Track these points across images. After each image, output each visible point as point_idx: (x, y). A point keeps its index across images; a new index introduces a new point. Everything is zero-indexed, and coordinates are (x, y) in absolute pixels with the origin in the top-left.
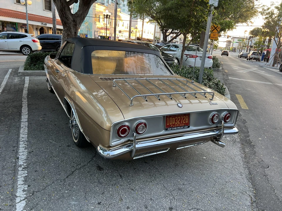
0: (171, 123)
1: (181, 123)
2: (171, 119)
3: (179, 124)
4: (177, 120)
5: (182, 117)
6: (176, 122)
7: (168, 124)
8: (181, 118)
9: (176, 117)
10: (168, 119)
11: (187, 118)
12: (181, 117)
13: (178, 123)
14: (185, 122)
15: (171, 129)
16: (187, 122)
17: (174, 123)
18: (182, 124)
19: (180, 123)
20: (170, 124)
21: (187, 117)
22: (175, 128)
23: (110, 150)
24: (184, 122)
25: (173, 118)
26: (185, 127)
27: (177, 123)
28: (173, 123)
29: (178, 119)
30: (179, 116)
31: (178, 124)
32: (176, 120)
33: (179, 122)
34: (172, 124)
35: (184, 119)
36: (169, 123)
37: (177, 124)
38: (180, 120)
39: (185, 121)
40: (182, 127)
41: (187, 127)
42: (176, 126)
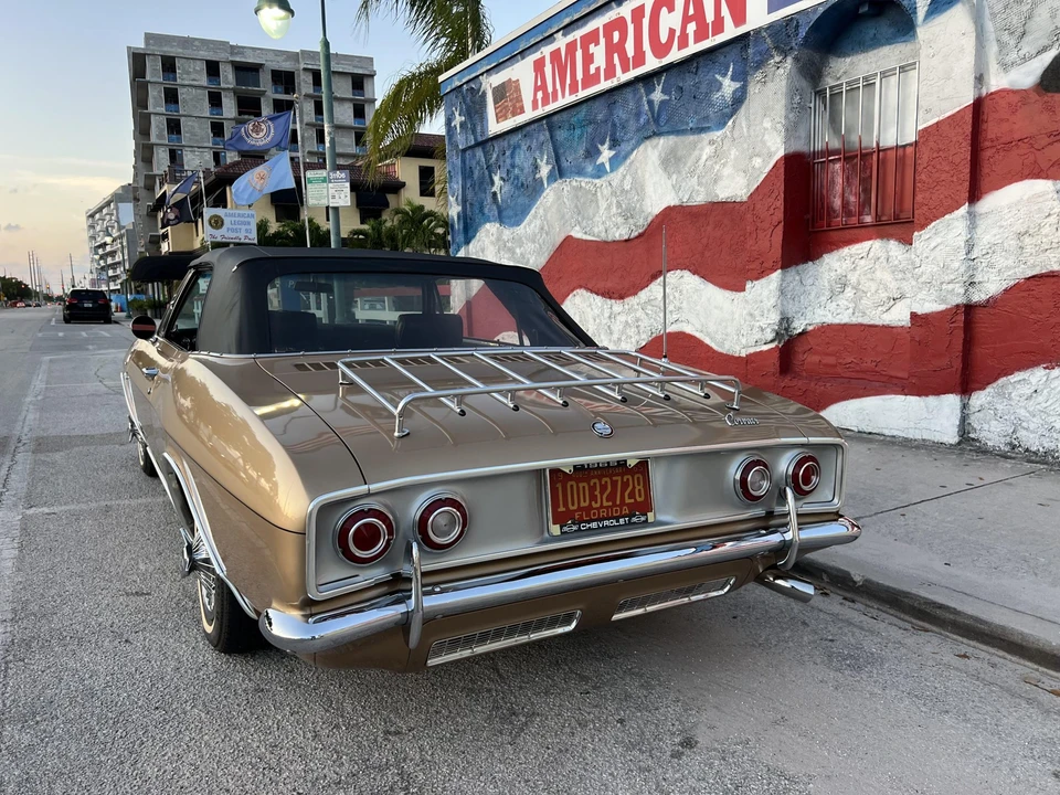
0: (573, 505)
1: (614, 505)
2: (572, 486)
3: (607, 507)
4: (597, 493)
5: (619, 478)
6: (593, 498)
7: (562, 509)
8: (614, 484)
9: (593, 477)
10: (559, 486)
11: (639, 484)
12: (614, 478)
13: (605, 504)
14: (632, 501)
15: (575, 528)
16: (642, 499)
17: (587, 504)
18: (621, 506)
19: (610, 504)
20: (571, 508)
21: (638, 478)
22: (594, 525)
23: (312, 615)
24: (628, 501)
25: (581, 485)
26: (634, 520)
27: (598, 505)
28: (583, 504)
29: (603, 488)
30: (606, 476)
31: (602, 507)
32: (592, 489)
33: (607, 501)
34: (580, 509)
35: (625, 485)
36: (566, 505)
37: (598, 509)
38: (609, 489)
39: (632, 495)
40: (622, 521)
41: (643, 519)
42: (594, 514)
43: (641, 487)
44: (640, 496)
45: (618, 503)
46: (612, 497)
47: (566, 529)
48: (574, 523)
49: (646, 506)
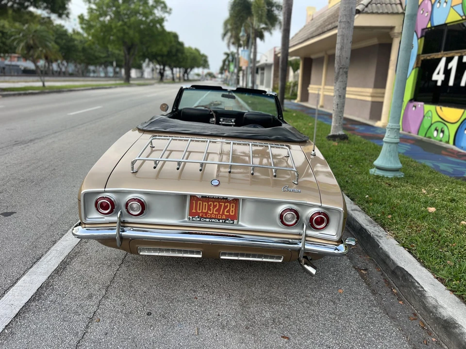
0: (199, 210)
1: (219, 214)
2: (200, 203)
3: (215, 214)
4: (211, 208)
5: (223, 204)
6: (209, 209)
7: (194, 211)
8: (220, 206)
9: (210, 201)
10: (194, 202)
11: (233, 208)
12: (221, 203)
13: (215, 213)
14: (228, 214)
17: (206, 211)
18: (222, 215)
19: (217, 213)
20: (198, 211)
21: (233, 206)
22: (208, 220)
24: (226, 213)
25: (204, 203)
26: (227, 221)
27: (211, 212)
28: (204, 211)
29: (215, 206)
30: (217, 202)
31: (213, 213)
32: (209, 206)
33: (216, 211)
34: (202, 212)
35: (225, 207)
36: (196, 209)
37: (211, 214)
38: (217, 207)
39: (228, 212)
40: (221, 221)
41: (231, 222)
42: (209, 216)
43: (234, 209)
44: (232, 213)
45: (221, 213)
46: (218, 210)
47: (194, 219)
48: (198, 218)
49: (235, 217)
